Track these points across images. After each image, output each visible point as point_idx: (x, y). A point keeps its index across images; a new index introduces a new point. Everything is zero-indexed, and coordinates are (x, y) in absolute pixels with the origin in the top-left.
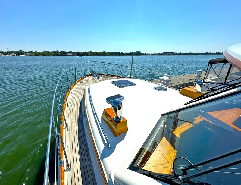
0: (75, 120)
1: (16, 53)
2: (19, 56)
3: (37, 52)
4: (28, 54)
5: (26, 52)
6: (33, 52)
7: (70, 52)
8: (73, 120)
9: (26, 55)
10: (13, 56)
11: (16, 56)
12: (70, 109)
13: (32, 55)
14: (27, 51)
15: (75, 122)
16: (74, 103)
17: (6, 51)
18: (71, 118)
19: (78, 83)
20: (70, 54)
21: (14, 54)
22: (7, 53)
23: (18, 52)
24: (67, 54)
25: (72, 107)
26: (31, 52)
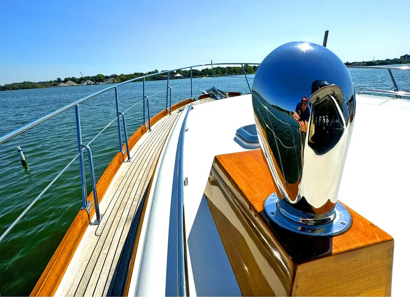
0: (130, 202)
1: (93, 79)
2: (96, 84)
3: (123, 75)
4: (110, 80)
5: (107, 78)
6: (118, 76)
7: (178, 71)
8: (125, 200)
9: (107, 82)
10: (88, 84)
11: (93, 84)
12: (132, 168)
13: (115, 81)
14: (109, 75)
15: (128, 206)
16: (147, 154)
17: (80, 78)
18: (123, 193)
19: (172, 113)
20: (178, 75)
21: (89, 82)
22: (80, 81)
23: (95, 77)
24: (173, 76)
25: (139, 162)
26: (115, 76)
